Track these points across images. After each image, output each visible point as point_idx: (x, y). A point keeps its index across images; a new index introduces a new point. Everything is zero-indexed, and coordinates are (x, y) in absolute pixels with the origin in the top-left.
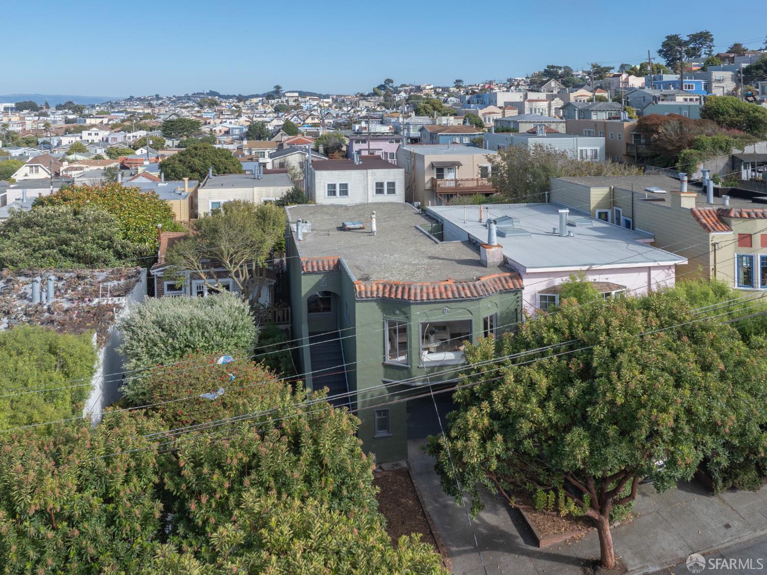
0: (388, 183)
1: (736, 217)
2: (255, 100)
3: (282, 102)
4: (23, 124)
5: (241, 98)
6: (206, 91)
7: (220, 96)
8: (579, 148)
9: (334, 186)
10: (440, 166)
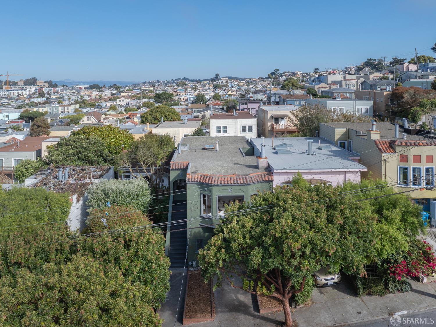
0: (249, 126)
1: (398, 145)
2: (206, 82)
3: (219, 83)
4: (91, 96)
5: (199, 81)
6: (182, 78)
7: (189, 80)
8: (357, 107)
9: (220, 128)
10: (277, 117)
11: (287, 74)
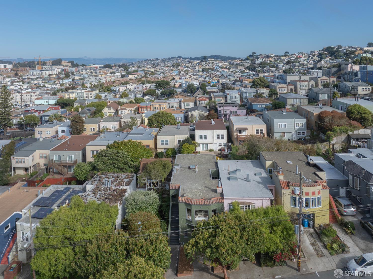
1: (291, 185)
2: (196, 62)
3: (207, 63)
7: (182, 59)
8: (295, 123)
10: (240, 129)
11: (262, 56)
